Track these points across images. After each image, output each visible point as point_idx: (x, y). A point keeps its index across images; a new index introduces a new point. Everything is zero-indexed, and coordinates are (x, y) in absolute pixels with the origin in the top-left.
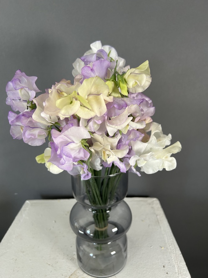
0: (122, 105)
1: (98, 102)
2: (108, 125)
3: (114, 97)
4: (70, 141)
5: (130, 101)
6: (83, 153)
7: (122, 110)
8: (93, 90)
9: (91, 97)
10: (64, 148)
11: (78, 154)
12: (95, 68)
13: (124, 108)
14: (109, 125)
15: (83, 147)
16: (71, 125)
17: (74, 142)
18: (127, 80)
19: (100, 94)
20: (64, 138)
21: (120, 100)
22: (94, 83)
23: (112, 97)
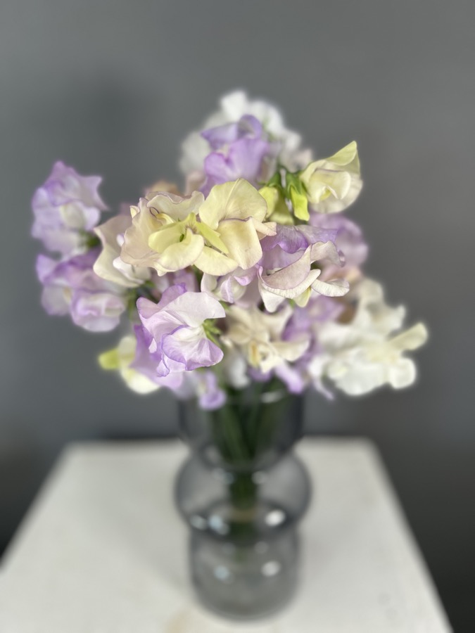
0: (296, 242)
1: (243, 236)
2: (263, 288)
3: (279, 225)
4: (178, 322)
5: (315, 233)
6: (209, 351)
7: (297, 254)
8: (231, 209)
9: (226, 225)
10: (165, 340)
11: (196, 353)
12: (234, 157)
13: (301, 249)
14: (266, 287)
15: (208, 337)
16: (180, 288)
17: (186, 326)
18: (307, 186)
19: (248, 218)
20: (165, 317)
21: (291, 232)
22: (235, 194)
23: (273, 225)
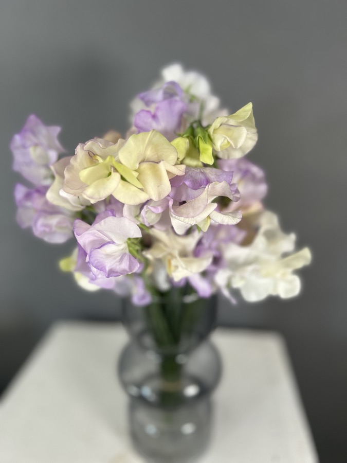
0: (199, 181)
1: (157, 175)
3: (188, 167)
4: (107, 239)
5: (216, 175)
6: (128, 263)
7: (199, 191)
9: (145, 166)
10: (93, 253)
11: (118, 264)
12: (160, 114)
13: (203, 186)
15: (130, 251)
16: (110, 213)
17: (113, 243)
18: (212, 137)
19: (160, 162)
20: (96, 235)
21: (197, 173)
22: (150, 142)
23: (183, 167)
